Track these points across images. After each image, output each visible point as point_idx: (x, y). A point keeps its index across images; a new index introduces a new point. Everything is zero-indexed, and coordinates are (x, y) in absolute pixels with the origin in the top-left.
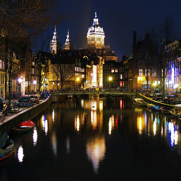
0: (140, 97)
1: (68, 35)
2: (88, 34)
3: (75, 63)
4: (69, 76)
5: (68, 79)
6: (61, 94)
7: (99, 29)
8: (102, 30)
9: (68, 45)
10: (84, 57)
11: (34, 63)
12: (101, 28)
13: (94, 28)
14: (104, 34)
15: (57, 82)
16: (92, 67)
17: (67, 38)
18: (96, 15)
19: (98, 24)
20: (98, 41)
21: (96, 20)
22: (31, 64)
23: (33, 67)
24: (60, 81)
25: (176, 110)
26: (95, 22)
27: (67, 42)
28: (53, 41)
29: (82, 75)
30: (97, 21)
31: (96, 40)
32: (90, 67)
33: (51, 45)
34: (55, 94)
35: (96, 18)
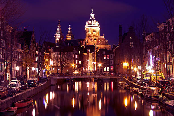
0: (125, 80)
1: (70, 27)
2: (86, 27)
3: (73, 51)
4: (68, 63)
5: (67, 65)
6: (58, 78)
7: (95, 23)
8: (97, 23)
9: (70, 36)
10: (81, 46)
11: (37, 52)
12: (97, 21)
13: (91, 22)
14: (99, 26)
15: (57, 67)
16: (88, 55)
17: (69, 30)
18: (92, 11)
19: (94, 18)
20: (94, 32)
21: (92, 15)
22: (35, 52)
23: (36, 55)
24: (59, 66)
25: (147, 92)
26: (92, 17)
27: (69, 34)
28: (57, 33)
29: (79, 61)
30: (94, 16)
31: (92, 31)
32: (86, 54)
33: (56, 36)
34: (53, 78)
35: (93, 14)
